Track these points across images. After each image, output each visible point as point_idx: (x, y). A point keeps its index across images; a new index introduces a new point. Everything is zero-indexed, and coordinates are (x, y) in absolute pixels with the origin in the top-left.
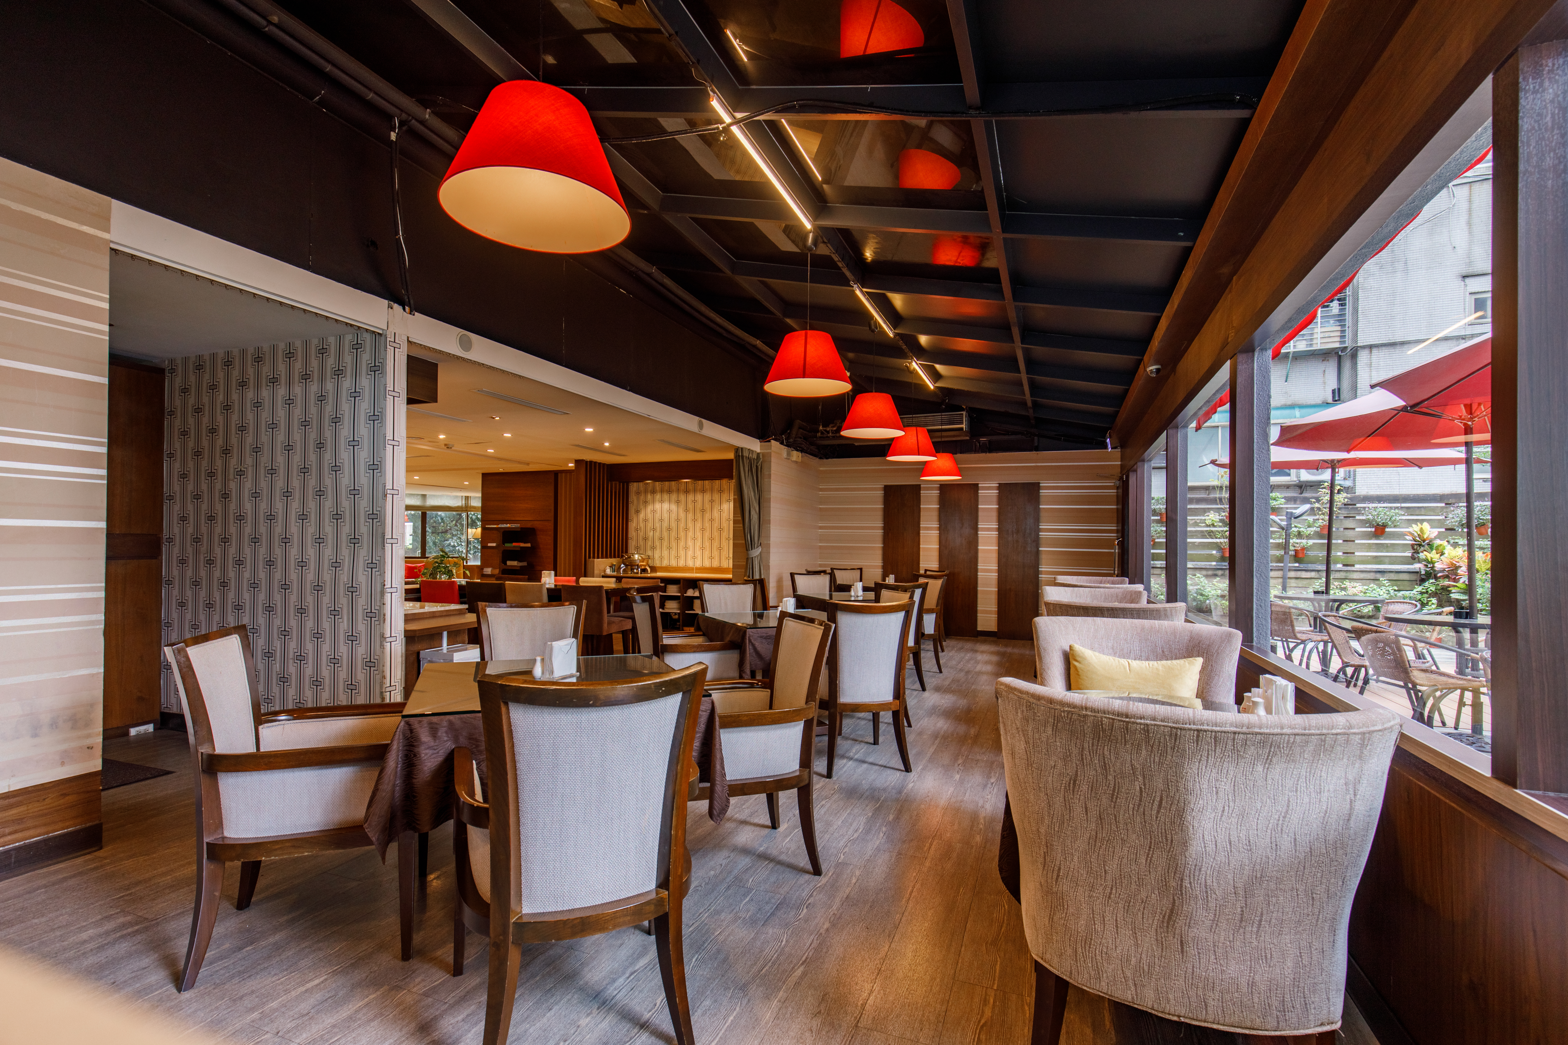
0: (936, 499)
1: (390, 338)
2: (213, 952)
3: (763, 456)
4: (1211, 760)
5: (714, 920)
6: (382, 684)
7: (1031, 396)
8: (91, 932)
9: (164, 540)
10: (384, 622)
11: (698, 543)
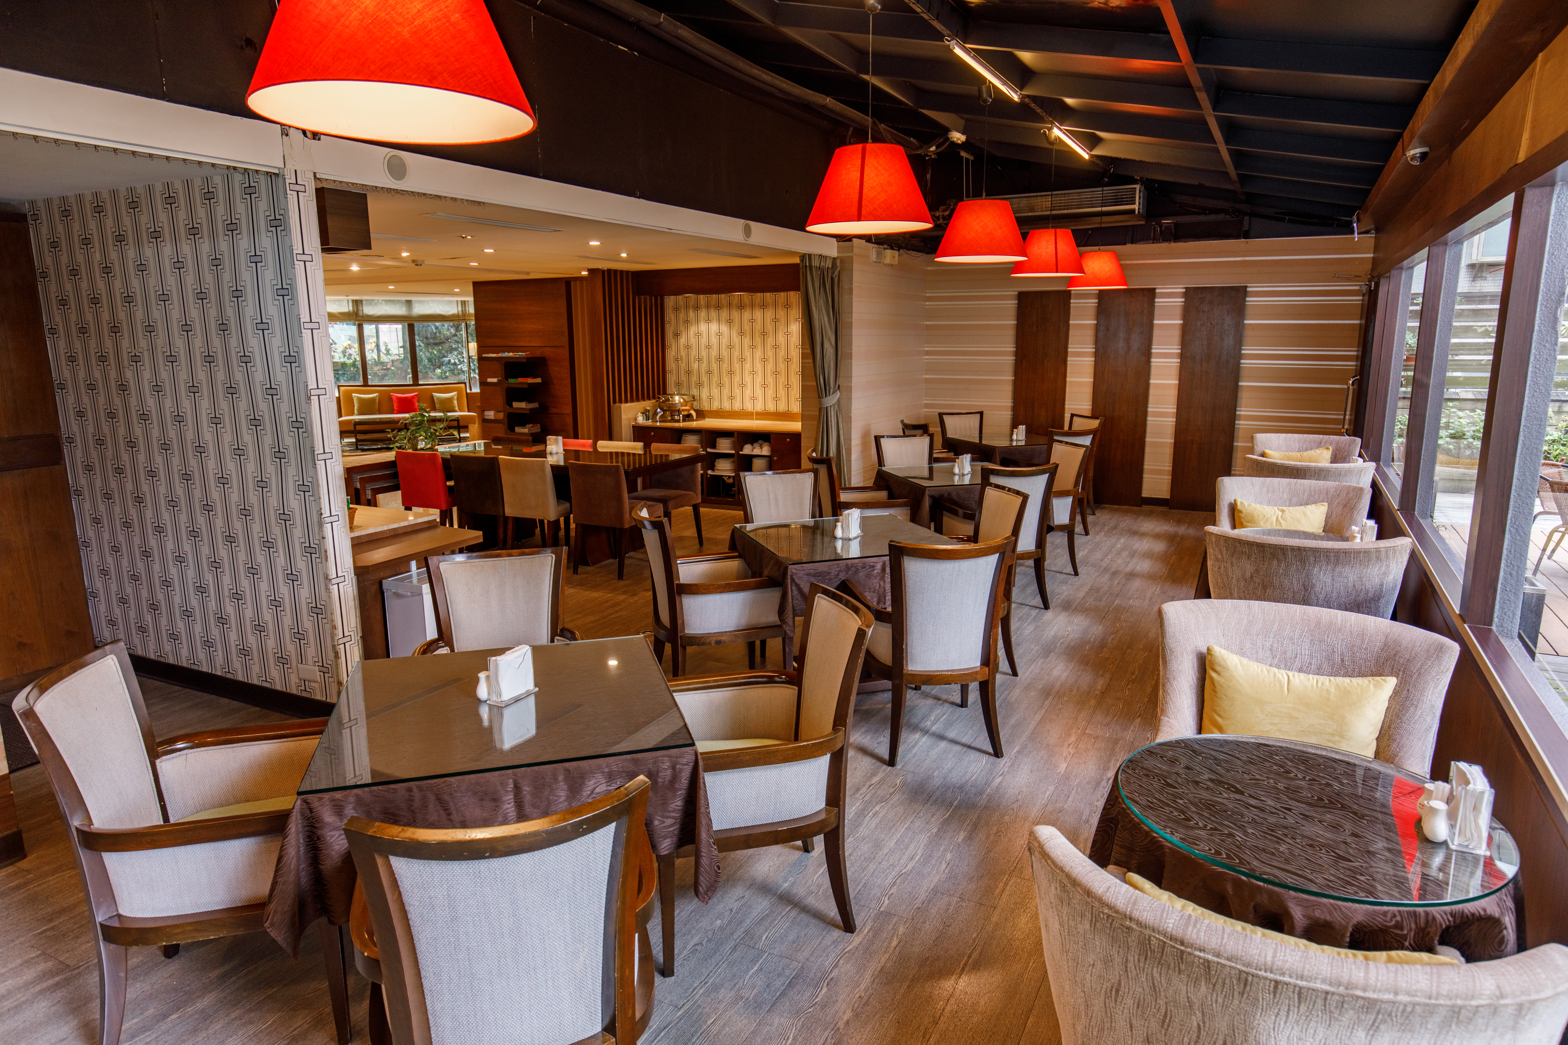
0: (1092, 312)
1: (290, 179)
2: (136, 1020)
3: (842, 262)
4: (1293, 1016)
5: (709, 1000)
6: (333, 636)
7: (1236, 169)
8: (10, 983)
9: (64, 441)
10: (327, 560)
11: (759, 379)
